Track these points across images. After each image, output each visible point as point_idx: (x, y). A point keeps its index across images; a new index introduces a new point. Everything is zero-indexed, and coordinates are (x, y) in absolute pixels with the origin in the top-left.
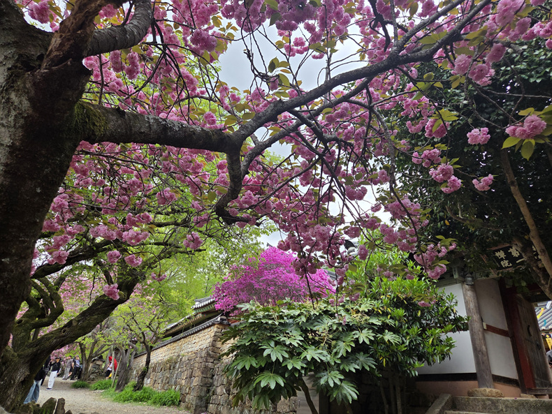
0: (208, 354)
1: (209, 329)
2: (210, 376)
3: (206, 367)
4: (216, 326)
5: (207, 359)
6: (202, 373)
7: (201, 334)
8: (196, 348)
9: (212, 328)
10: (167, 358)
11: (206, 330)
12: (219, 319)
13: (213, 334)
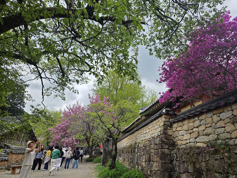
0: (163, 142)
1: (157, 121)
2: (169, 162)
3: (163, 153)
4: (163, 116)
5: (162, 146)
6: (161, 159)
7: (150, 126)
8: (148, 136)
9: (159, 119)
10: (128, 145)
11: (154, 122)
12: (164, 111)
13: (162, 124)
